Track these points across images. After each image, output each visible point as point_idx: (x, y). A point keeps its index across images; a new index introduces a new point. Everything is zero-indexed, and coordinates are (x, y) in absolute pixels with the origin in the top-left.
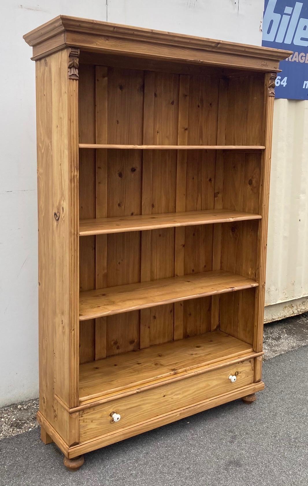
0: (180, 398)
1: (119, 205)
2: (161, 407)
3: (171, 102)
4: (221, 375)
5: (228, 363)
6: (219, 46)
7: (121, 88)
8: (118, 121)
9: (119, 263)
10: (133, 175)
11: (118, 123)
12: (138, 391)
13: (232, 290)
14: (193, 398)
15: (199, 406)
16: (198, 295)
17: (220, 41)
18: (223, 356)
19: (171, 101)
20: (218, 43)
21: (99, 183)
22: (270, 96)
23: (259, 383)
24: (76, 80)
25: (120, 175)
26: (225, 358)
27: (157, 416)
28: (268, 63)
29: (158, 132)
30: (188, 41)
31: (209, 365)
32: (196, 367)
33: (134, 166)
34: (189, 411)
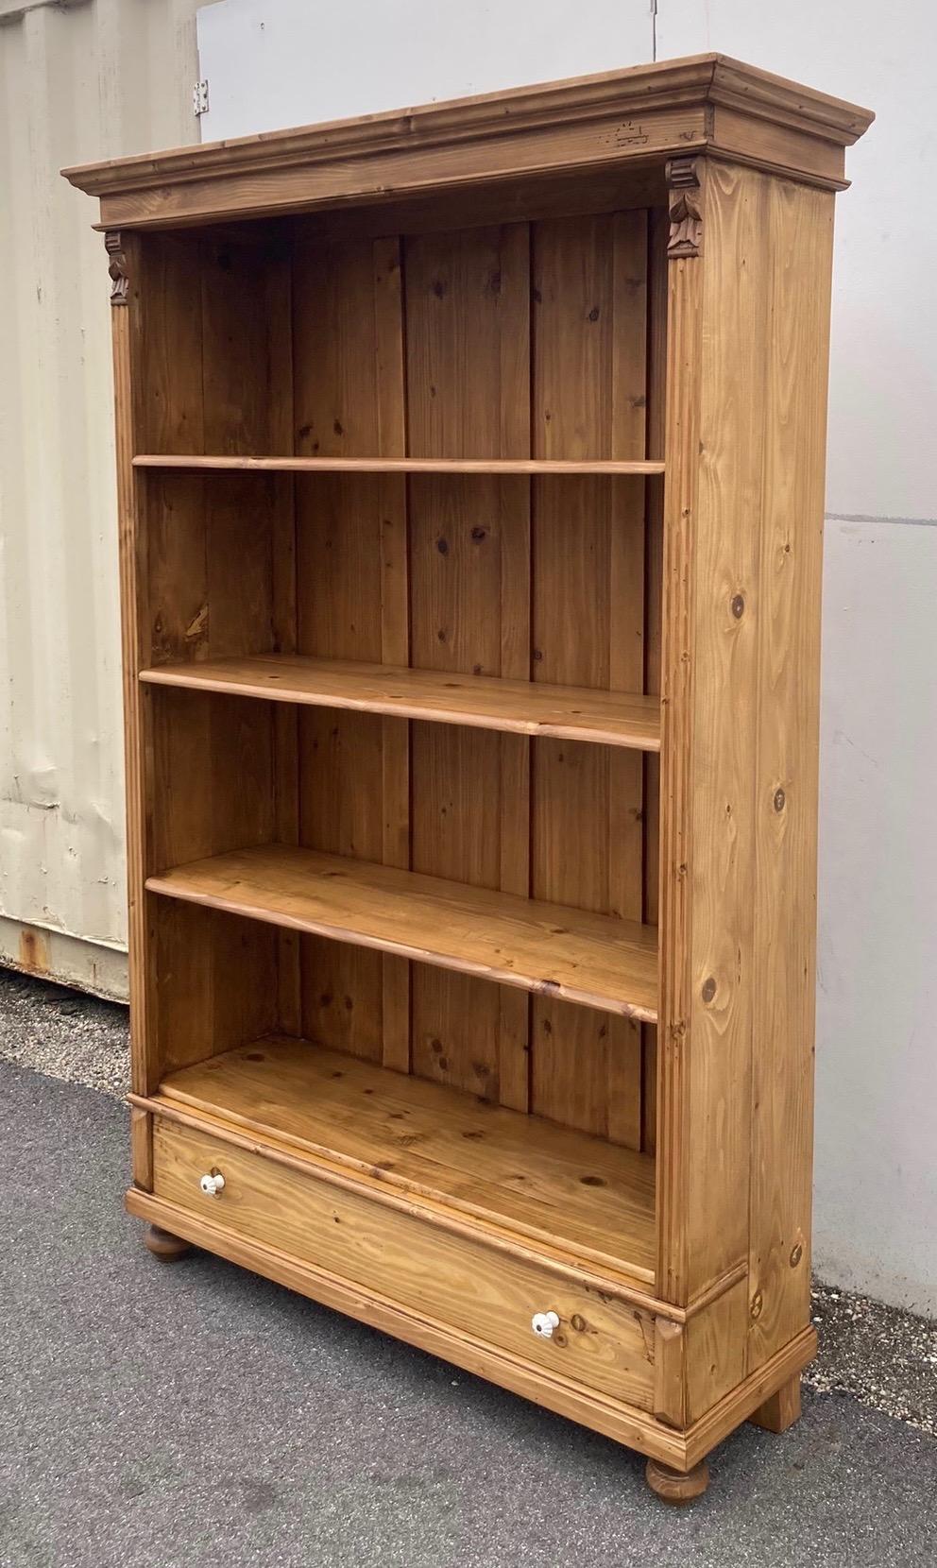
0: (380, 1261)
1: (441, 636)
2: (330, 1248)
3: (587, 316)
4: (517, 1284)
5: (527, 1254)
6: (413, 126)
7: (439, 291)
8: (433, 390)
9: (444, 811)
10: (477, 550)
11: (433, 396)
12: (259, 1148)
13: (544, 991)
14: (420, 1292)
15: (425, 1329)
16: (428, 953)
17: (406, 110)
18: (544, 1227)
19: (589, 311)
20: (407, 120)
21: (388, 565)
22: (676, 258)
23: (667, 1430)
24: (124, 305)
25: (443, 547)
26: (540, 1237)
27: (318, 1265)
28: (648, 125)
29: (548, 418)
30: (321, 141)
31: (478, 1222)
32: (438, 1198)
33: (480, 522)
34: (391, 1319)
